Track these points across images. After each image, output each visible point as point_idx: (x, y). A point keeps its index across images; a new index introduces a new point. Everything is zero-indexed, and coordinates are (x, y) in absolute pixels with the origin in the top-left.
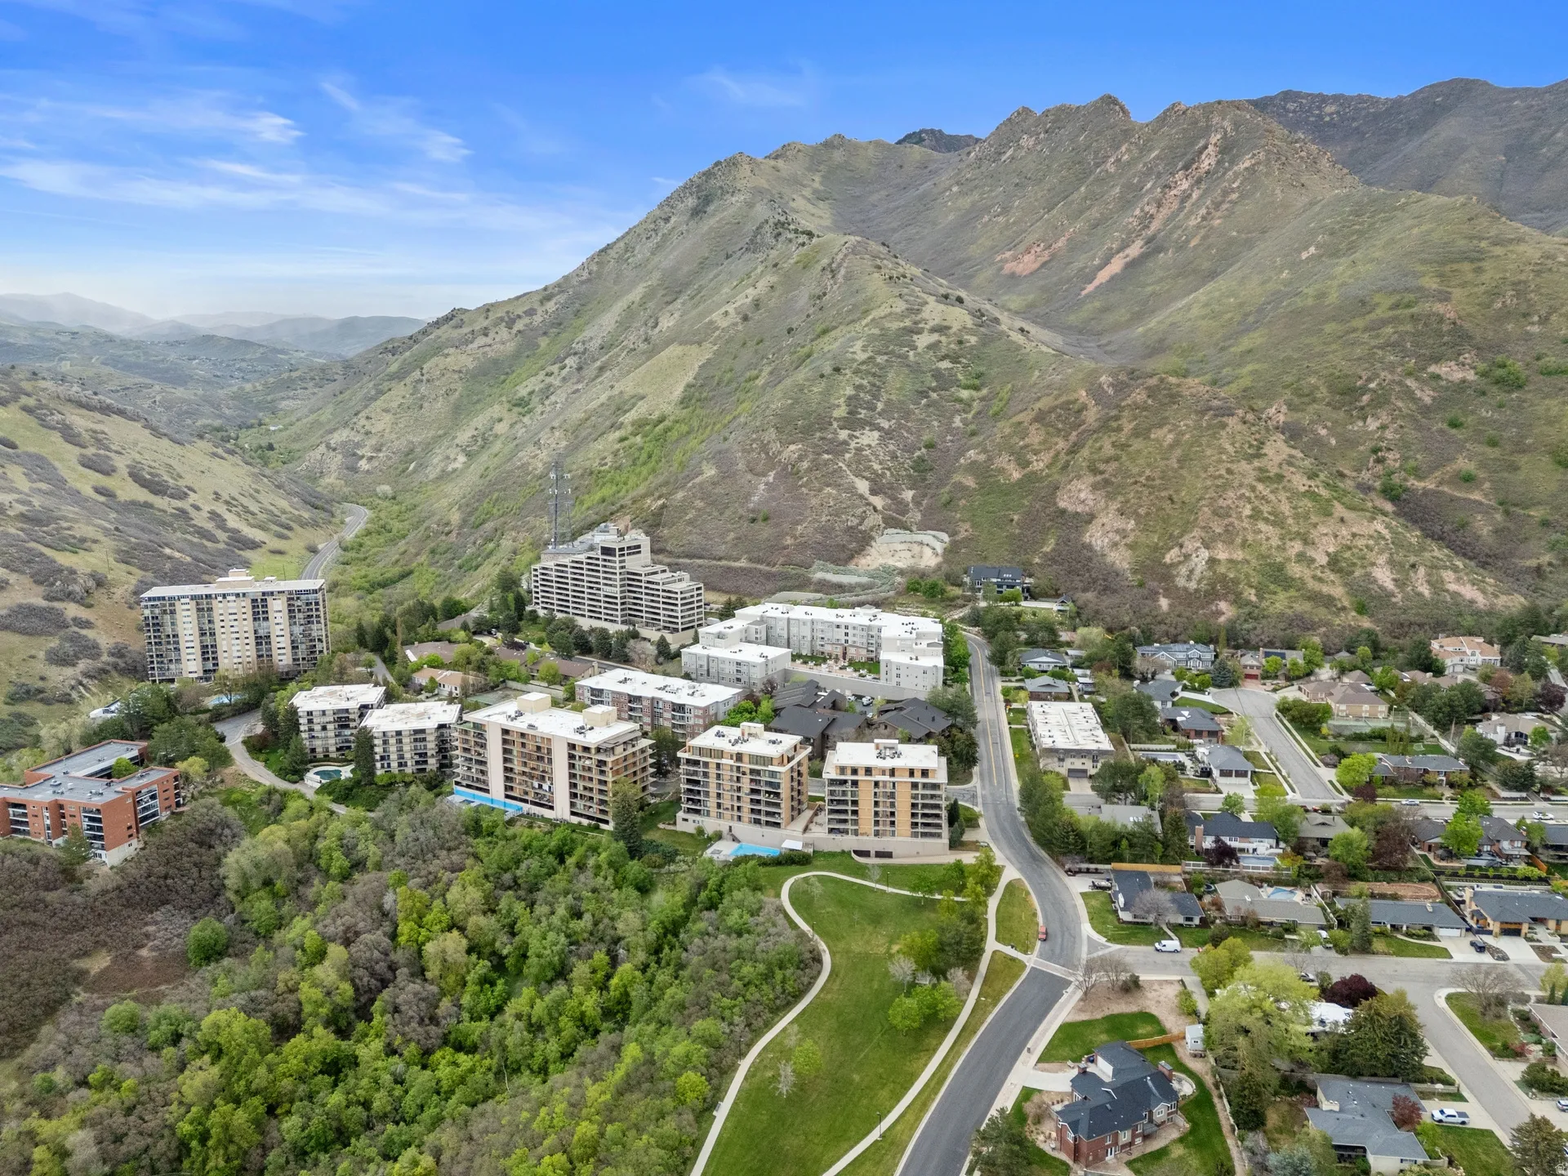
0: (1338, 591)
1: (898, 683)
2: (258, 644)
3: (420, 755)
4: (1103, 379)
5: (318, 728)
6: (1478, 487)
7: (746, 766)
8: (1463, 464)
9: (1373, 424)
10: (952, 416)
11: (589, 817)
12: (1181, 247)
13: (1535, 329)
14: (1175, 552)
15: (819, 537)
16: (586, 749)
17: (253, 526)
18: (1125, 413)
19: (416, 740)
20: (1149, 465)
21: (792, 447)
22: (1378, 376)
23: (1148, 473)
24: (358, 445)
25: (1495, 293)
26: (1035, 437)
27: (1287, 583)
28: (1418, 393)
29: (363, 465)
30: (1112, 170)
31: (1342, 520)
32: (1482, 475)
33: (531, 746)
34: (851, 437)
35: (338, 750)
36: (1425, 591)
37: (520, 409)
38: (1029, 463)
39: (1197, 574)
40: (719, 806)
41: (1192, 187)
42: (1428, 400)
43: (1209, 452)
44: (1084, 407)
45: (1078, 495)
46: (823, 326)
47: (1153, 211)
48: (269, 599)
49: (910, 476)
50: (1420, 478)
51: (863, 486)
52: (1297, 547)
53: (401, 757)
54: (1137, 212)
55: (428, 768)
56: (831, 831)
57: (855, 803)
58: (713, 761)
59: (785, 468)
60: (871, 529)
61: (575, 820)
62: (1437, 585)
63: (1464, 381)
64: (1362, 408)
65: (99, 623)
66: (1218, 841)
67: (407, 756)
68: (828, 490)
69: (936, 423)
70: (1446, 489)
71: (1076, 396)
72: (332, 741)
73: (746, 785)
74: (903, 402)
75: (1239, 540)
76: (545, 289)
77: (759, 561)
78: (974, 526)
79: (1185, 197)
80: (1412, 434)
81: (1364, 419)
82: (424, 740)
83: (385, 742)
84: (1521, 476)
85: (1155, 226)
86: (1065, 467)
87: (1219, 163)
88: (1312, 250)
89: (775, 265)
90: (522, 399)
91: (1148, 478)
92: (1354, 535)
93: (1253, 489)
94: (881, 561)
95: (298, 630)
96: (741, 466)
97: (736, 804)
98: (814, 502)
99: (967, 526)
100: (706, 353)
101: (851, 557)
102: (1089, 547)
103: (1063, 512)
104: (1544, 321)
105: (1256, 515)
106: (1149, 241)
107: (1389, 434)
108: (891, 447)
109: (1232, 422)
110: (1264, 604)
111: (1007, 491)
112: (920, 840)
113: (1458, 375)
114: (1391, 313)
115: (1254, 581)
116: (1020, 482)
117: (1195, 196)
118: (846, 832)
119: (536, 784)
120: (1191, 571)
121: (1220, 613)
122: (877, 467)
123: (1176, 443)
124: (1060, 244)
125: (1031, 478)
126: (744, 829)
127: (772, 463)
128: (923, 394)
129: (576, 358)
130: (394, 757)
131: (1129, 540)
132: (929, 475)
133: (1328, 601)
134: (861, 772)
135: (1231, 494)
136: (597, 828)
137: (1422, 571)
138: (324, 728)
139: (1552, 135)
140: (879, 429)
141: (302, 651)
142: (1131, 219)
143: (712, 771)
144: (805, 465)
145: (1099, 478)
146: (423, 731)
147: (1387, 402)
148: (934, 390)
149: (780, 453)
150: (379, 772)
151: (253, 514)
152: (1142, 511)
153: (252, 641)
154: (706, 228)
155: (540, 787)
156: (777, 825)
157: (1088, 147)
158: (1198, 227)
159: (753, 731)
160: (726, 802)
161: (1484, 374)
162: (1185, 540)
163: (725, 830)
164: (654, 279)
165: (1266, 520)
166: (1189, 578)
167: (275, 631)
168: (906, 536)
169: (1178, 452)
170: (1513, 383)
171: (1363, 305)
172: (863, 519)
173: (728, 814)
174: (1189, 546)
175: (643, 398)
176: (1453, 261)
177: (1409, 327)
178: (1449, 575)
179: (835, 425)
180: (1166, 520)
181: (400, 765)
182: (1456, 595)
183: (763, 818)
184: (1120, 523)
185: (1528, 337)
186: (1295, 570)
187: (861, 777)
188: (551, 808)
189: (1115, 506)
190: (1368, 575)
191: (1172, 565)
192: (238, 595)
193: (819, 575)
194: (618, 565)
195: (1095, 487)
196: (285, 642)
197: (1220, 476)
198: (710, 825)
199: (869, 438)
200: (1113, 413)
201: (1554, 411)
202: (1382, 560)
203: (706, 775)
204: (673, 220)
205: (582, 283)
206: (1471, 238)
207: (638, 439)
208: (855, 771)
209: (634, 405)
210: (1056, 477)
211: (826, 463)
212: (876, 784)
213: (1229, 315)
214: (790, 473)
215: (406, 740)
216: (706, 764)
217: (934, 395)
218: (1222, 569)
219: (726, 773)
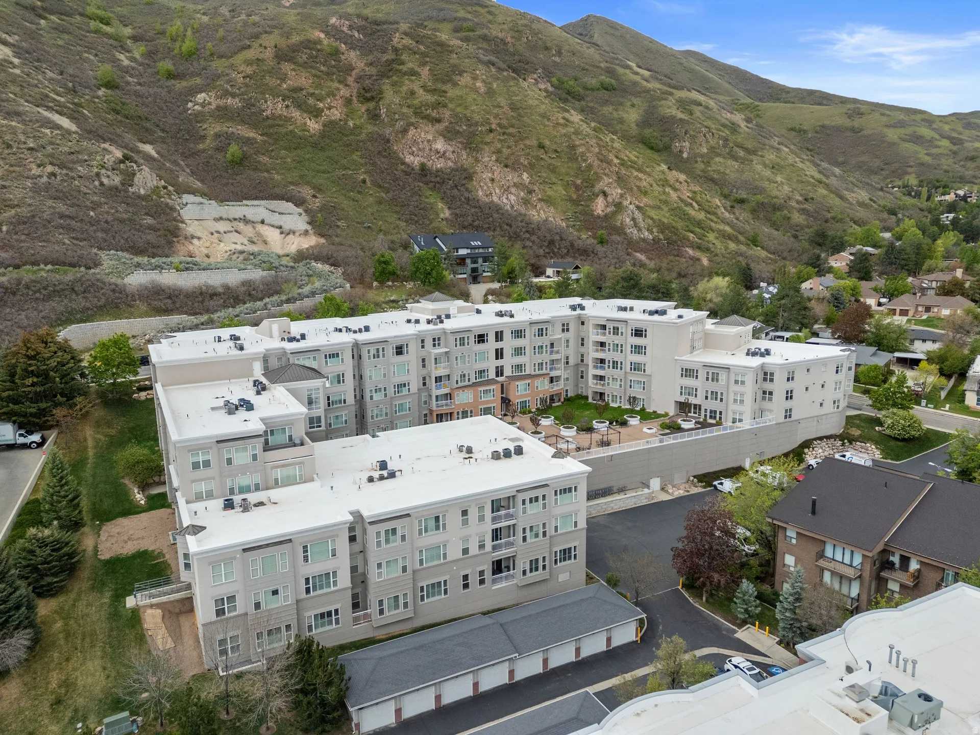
0: (729, 230)
4: (333, 20)
13: (557, 60)
14: (599, 201)
26: (300, 79)
27: (702, 225)
38: (319, 111)
39: (642, 224)
44: (337, 51)
60: (157, 193)
63: (547, 90)
71: (312, 37)
86: (374, 116)
92: (687, 182)
93: (600, 138)
99: (308, 190)
102: (494, 206)
115: (682, 224)
120: (634, 220)
123: (492, 93)
125: (335, 129)
133: (736, 239)
135: (590, 141)
161: (555, 86)
166: (638, 227)
172: (129, 176)
174: (614, 193)
186: (693, 214)
189: (487, 158)
193: (137, 279)
195: (446, 137)
201: (616, 115)
202: (718, 202)
218: (654, 216)
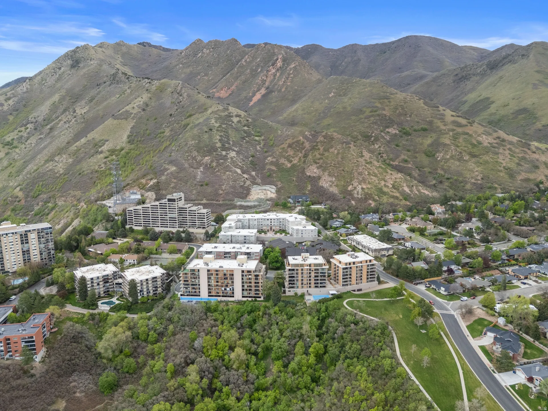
0: (398, 195)
1: (302, 236)
2: (23, 255)
3: (155, 287)
4: (306, 133)
5: (95, 284)
6: (409, 163)
7: (313, 268)
8: (403, 157)
9: (377, 146)
10: (256, 146)
11: (250, 297)
12: (280, 91)
13: (409, 119)
14: (351, 187)
15: (232, 190)
16: (249, 272)
18: (319, 144)
19: (153, 282)
20: (333, 160)
21: (207, 158)
22: (374, 132)
23: (333, 162)
25: (396, 108)
26: (291, 152)
27: (385, 193)
28: (385, 137)
30: (244, 64)
31: (391, 174)
32: (409, 160)
33: (221, 275)
34: (227, 154)
35: (104, 293)
36: (417, 192)
37: (9, 147)
38: (292, 161)
39: (360, 193)
40: (302, 284)
41: (276, 71)
42: (388, 139)
43: (349, 156)
44: (303, 143)
45: (313, 171)
46: (189, 114)
47: (265, 78)
48: (29, 234)
49: (251, 167)
50: (394, 161)
51: (239, 171)
52: (383, 183)
53: (148, 289)
54: (260, 78)
55: (158, 292)
56: (343, 285)
57: (350, 275)
58: (299, 268)
59: (206, 165)
60: (249, 186)
61: (245, 299)
62: (419, 191)
63: (396, 133)
64: (372, 142)
66: (448, 267)
67: (150, 288)
68: (227, 173)
69: (251, 149)
70: (401, 164)
71: (299, 139)
72: (102, 289)
73: (313, 274)
74: (238, 141)
75: (367, 182)
77: (212, 200)
78: (282, 182)
79: (275, 75)
80: (388, 149)
81: (374, 145)
82: (156, 281)
83: (142, 285)
84: (418, 160)
85: (267, 84)
86: (304, 162)
87: (283, 64)
88: (332, 94)
89: (147, 90)
90: (9, 142)
91: (334, 164)
92: (396, 178)
93: (366, 166)
95: (42, 246)
96: (186, 165)
97: (309, 282)
98: (224, 177)
99: (280, 183)
100: (131, 123)
101: (246, 196)
102: (322, 187)
104: (410, 116)
105: (369, 174)
106: (267, 88)
107: (382, 149)
108: (241, 157)
109: (351, 146)
110: (381, 200)
111: (288, 170)
112: (369, 283)
113: (394, 132)
114: (371, 114)
115: (376, 193)
116: (291, 167)
117: (278, 74)
118: (347, 285)
119: (223, 289)
120: (358, 192)
121: (371, 204)
122: (240, 164)
123: (338, 153)
124: (233, 88)
125: (294, 166)
126: (312, 290)
127: (199, 164)
128: (243, 138)
129: (33, 124)
130: (145, 290)
131: (335, 184)
132: (257, 166)
133: (397, 198)
134: (352, 264)
135: (360, 168)
136: (256, 300)
137: (414, 187)
138: (98, 284)
139: (342, 63)
140: (234, 151)
141: (45, 255)
142: (259, 80)
143: (300, 272)
144: (214, 164)
145: (318, 165)
146: (156, 278)
147: (379, 140)
148: (246, 137)
149: (202, 160)
150: (139, 298)
152: (336, 175)
153: (21, 254)
154: (82, 73)
155: (225, 289)
156: (325, 287)
157: (232, 55)
158: (283, 85)
159: (306, 256)
160: (305, 282)
161: (400, 131)
162: (353, 182)
163: (306, 292)
164: (63, 92)
165: (372, 175)
166: (358, 194)
167: (32, 247)
168: (259, 187)
169: (340, 156)
170: (407, 134)
171: (361, 111)
172: (245, 183)
173: (305, 286)
174: (355, 184)
175: (107, 141)
176: (382, 99)
177: (377, 118)
178: (420, 188)
179: (219, 150)
180: (344, 177)
181: (147, 293)
182: (424, 193)
183: (319, 285)
184: (330, 179)
185: (407, 121)
186: (385, 189)
187: (352, 266)
188: (233, 297)
189: (326, 174)
190: (403, 189)
191: (351, 191)
192: (13, 233)
193: (239, 203)
194: (176, 205)
195: (318, 168)
196: (37, 252)
197: (355, 163)
198: (299, 291)
199: (233, 154)
200: (315, 144)
201: (421, 141)
202: (405, 185)
203: (297, 274)
204: (62, 69)
206: (384, 92)
207: (114, 157)
208: (350, 264)
209: (104, 144)
210: (302, 165)
211: (223, 163)
212: (357, 267)
213: (314, 113)
214: (208, 167)
215: (150, 282)
216: (297, 270)
217: (247, 139)
218: (366, 191)
219: (305, 272)
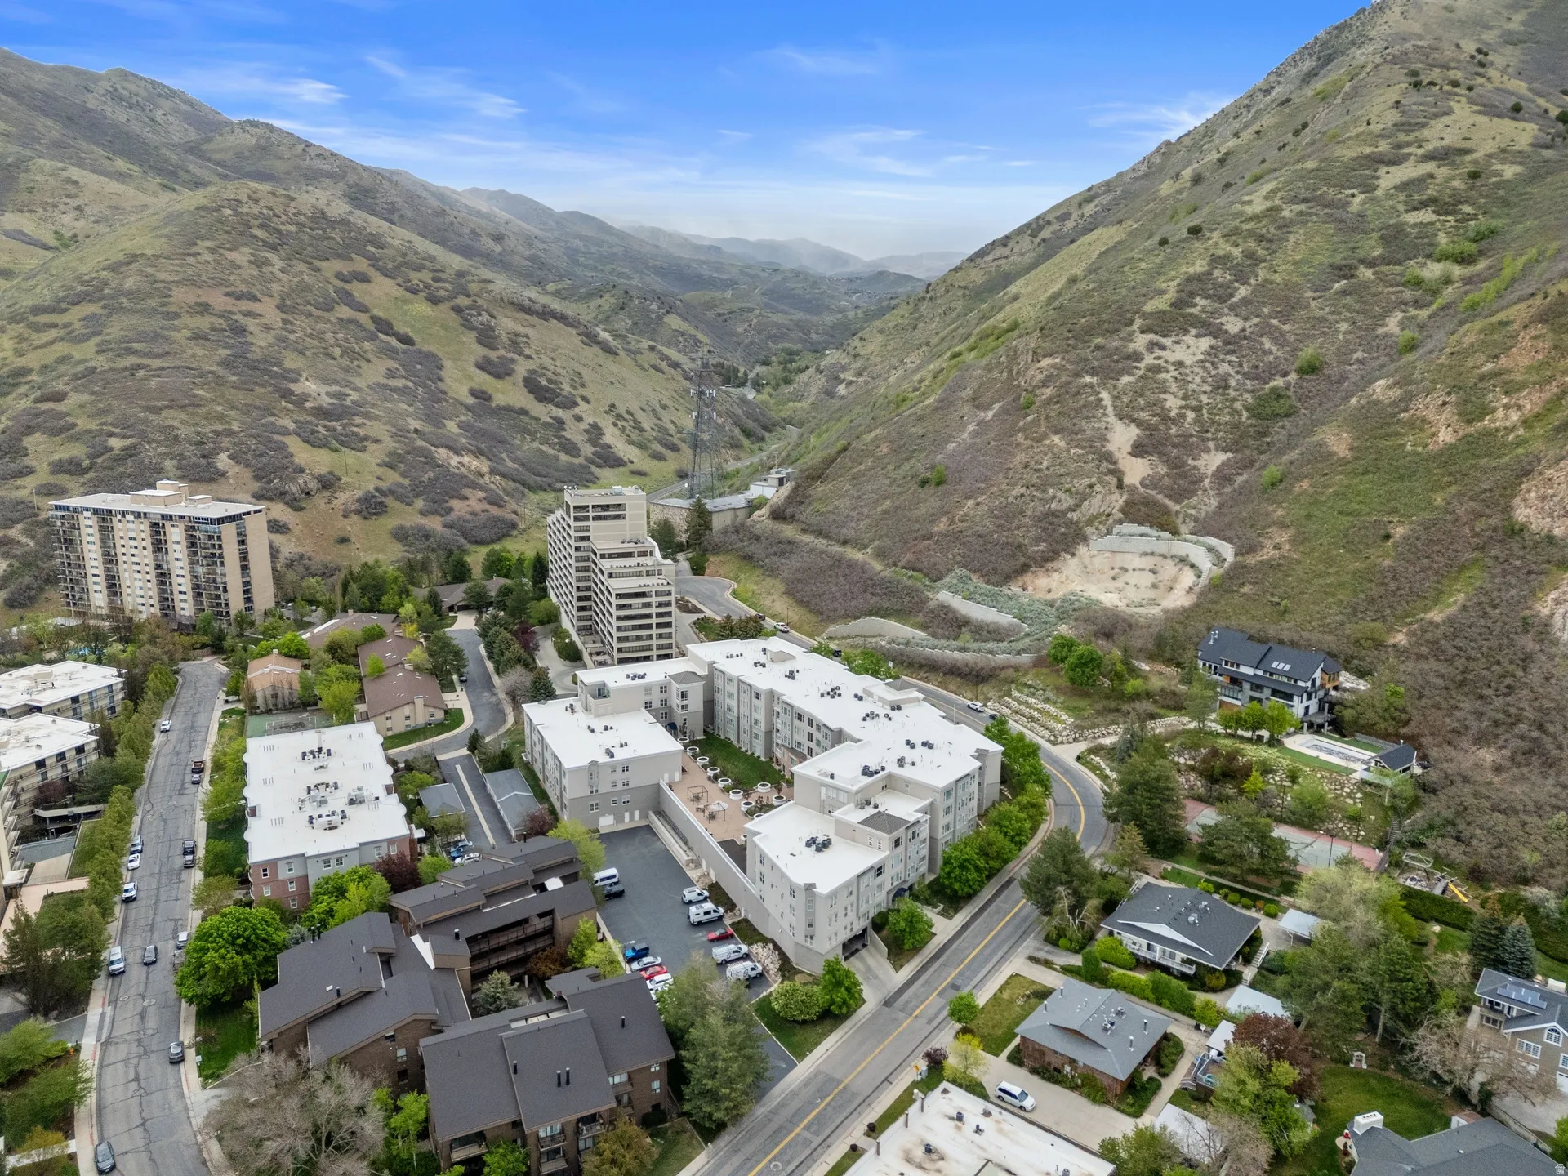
2: (160, 582)
10: (1387, 312)
15: (989, 526)
17: (631, 442)
21: (1046, 362)
24: (844, 368)
26: (1525, 355)
29: (842, 390)
34: (1152, 346)
38: (1486, 410)
49: (1235, 425)
51: (1122, 438)
59: (1017, 398)
60: (1090, 521)
65: (296, 530)
68: (1055, 439)
69: (1344, 326)
74: (1295, 287)
76: (1089, 189)
78: (1299, 538)
94: (1076, 586)
95: (200, 571)
98: (1020, 459)
99: (1282, 537)
100: (1121, 234)
103: (1516, 531)
108: (1224, 368)
122: (1173, 403)
127: (1007, 388)
128: (1345, 271)
140: (1216, 331)
141: (206, 600)
144: (1046, 393)
148: (1371, 264)
149: (1025, 370)
151: (642, 430)
153: (154, 578)
167: (175, 568)
168: (1161, 542)
172: (1084, 500)
179: (1136, 324)
193: (942, 596)
196: (186, 585)
199: (1188, 349)
205: (1136, 179)
207: (972, 355)
210: (1537, 447)
211: (1081, 391)
214: (1019, 405)
217: (1366, 273)
